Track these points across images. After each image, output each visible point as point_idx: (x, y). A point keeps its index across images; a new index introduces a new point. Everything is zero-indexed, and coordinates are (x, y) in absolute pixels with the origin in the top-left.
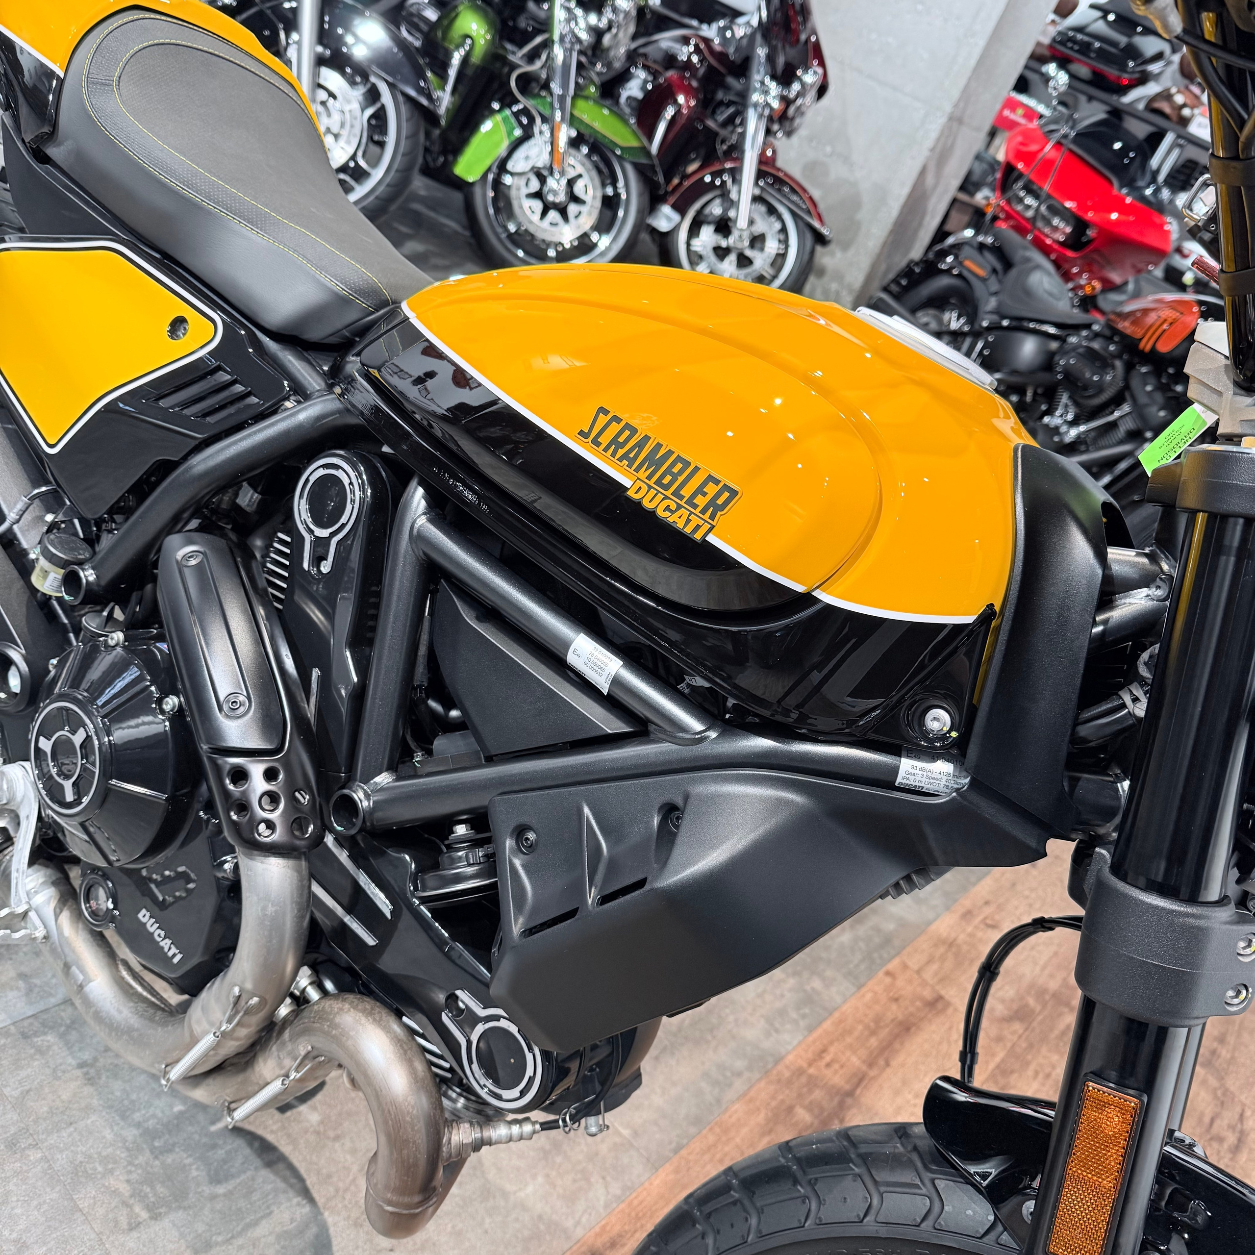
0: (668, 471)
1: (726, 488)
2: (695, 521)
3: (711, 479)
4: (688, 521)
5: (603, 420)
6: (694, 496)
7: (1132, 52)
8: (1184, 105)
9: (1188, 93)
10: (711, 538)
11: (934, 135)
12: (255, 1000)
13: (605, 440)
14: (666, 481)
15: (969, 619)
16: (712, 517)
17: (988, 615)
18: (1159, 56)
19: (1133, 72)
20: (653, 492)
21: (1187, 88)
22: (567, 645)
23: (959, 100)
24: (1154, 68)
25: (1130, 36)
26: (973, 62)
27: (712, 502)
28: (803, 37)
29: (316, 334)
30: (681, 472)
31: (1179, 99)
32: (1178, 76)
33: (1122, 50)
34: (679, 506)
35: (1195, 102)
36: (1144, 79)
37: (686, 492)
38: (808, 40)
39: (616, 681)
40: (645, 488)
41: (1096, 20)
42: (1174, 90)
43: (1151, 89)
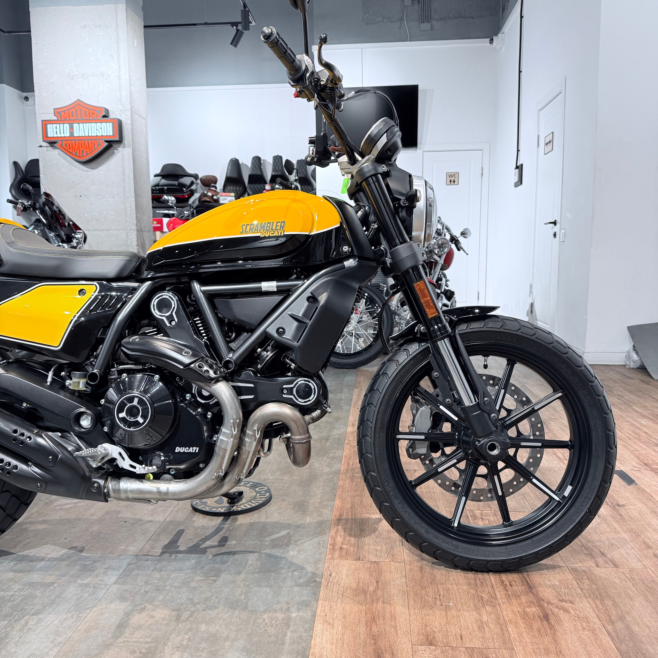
0: (267, 227)
1: (282, 222)
2: (280, 232)
3: (277, 223)
4: (278, 233)
5: (244, 227)
6: (276, 227)
7: (183, 185)
8: (213, 196)
9: (211, 191)
10: (285, 233)
11: (135, 240)
12: (238, 420)
13: (248, 230)
14: (268, 228)
15: (339, 225)
16: (283, 229)
17: (341, 223)
18: (192, 183)
19: (187, 192)
20: (266, 233)
21: (209, 189)
22: (260, 288)
23: (137, 223)
24: (193, 187)
25: (177, 180)
26: (134, 207)
27: (281, 226)
28: (67, 224)
29: (126, 274)
30: (270, 225)
31: (210, 194)
32: (203, 187)
33: (178, 186)
34: (274, 232)
35: (215, 193)
36: (192, 193)
37: (274, 228)
38: (69, 224)
39: (277, 287)
40: (264, 233)
41: (161, 180)
42: (206, 192)
43: (197, 196)
